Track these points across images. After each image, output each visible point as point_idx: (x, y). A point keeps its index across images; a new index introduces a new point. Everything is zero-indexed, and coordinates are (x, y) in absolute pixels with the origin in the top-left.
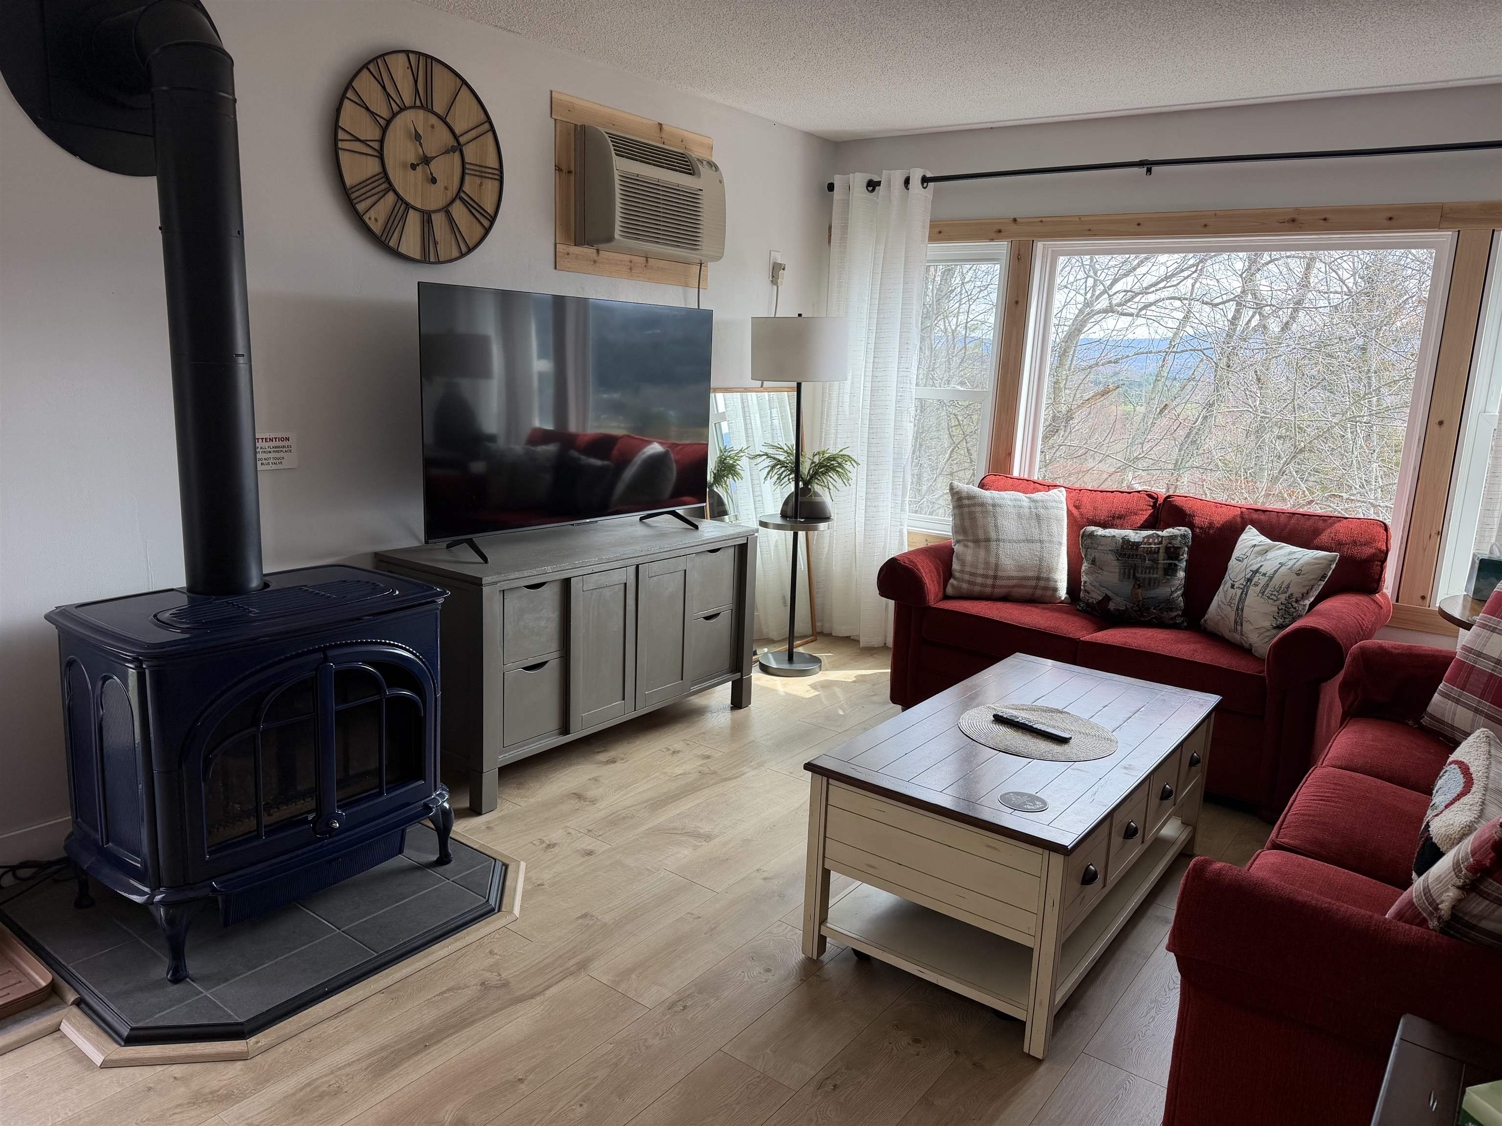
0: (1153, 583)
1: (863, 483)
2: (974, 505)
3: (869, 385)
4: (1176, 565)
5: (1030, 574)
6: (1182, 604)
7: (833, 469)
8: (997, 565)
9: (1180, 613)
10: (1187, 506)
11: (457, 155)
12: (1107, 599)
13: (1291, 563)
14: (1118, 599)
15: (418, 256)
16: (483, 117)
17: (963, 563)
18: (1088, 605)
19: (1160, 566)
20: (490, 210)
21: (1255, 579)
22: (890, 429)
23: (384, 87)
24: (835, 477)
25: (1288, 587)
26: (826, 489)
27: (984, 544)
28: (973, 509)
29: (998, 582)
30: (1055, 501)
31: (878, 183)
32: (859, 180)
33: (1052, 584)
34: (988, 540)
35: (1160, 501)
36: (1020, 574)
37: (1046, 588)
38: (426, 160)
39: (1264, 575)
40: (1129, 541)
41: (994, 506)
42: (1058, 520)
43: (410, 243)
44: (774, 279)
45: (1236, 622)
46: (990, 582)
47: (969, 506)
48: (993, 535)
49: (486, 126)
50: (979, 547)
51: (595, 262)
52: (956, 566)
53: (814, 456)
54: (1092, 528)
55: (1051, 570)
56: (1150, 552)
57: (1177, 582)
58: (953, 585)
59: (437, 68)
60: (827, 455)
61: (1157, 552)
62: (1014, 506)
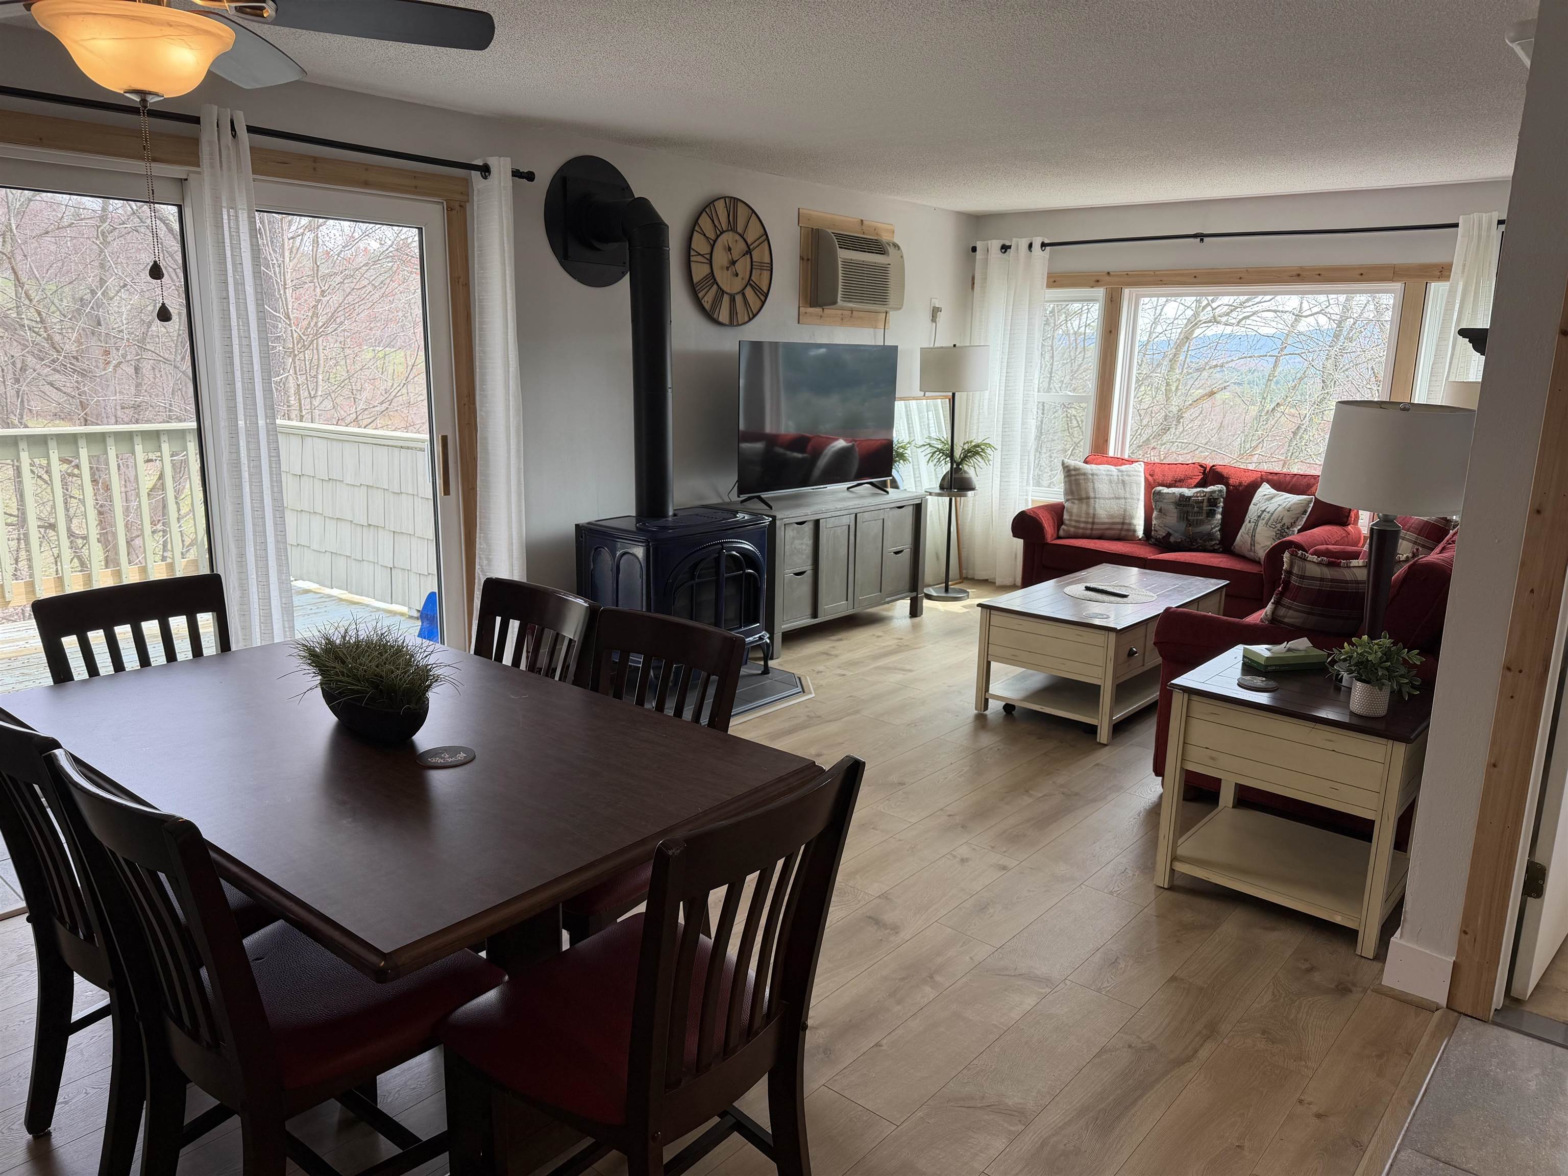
0: (1200, 523)
1: (998, 465)
2: (1078, 475)
3: (1003, 393)
4: (1215, 510)
5: (1117, 520)
6: (1219, 536)
7: (977, 453)
8: (1094, 515)
9: (1217, 542)
10: (1225, 472)
11: (748, 256)
12: (1169, 534)
13: (1285, 504)
14: (1176, 535)
15: (728, 323)
16: (762, 231)
17: (1071, 514)
18: (1156, 539)
19: (1204, 511)
20: (766, 291)
21: (1263, 516)
22: (1018, 425)
23: (713, 221)
24: (980, 459)
25: (1282, 519)
26: (973, 468)
27: (1085, 501)
28: (1077, 477)
29: (1095, 526)
30: (1136, 471)
31: (1010, 247)
32: (995, 245)
33: (1132, 527)
34: (1088, 498)
35: (1208, 469)
36: (1111, 521)
37: (1128, 530)
38: (733, 263)
39: (1268, 512)
40: (1184, 496)
41: (1092, 475)
42: (1138, 484)
43: (724, 316)
44: (934, 319)
45: (1251, 545)
46: (1089, 526)
47: (1075, 475)
48: (1092, 495)
49: (764, 237)
50: (1082, 503)
51: (821, 317)
52: (1066, 516)
53: (964, 444)
54: (1160, 488)
55: (1132, 517)
56: (1198, 502)
57: (1216, 522)
58: (1064, 529)
59: (740, 204)
60: (973, 444)
61: (1202, 502)
62: (1107, 475)
